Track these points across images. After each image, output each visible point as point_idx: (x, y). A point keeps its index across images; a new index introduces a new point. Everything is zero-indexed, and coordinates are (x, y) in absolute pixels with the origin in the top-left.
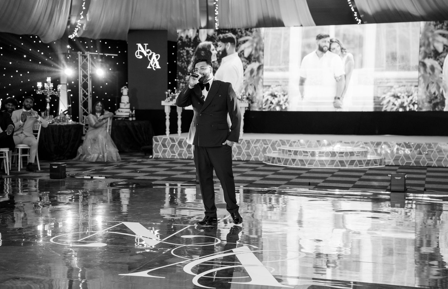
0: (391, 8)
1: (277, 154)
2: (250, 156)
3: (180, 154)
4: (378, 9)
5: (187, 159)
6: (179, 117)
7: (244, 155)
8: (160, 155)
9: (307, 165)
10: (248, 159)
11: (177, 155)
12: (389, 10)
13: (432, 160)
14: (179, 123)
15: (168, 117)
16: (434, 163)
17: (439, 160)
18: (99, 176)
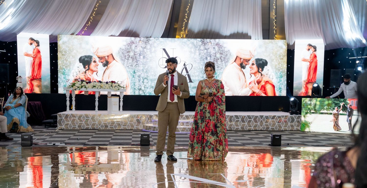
0: (209, 29)
1: (152, 124)
2: (133, 126)
3: (79, 126)
4: (201, 29)
5: (85, 129)
6: (74, 99)
7: (128, 126)
8: (63, 127)
9: (180, 132)
10: (132, 129)
11: (77, 126)
12: (207, 30)
13: (251, 126)
14: (74, 103)
15: (68, 99)
16: (252, 128)
17: (255, 126)
18: (60, 143)
